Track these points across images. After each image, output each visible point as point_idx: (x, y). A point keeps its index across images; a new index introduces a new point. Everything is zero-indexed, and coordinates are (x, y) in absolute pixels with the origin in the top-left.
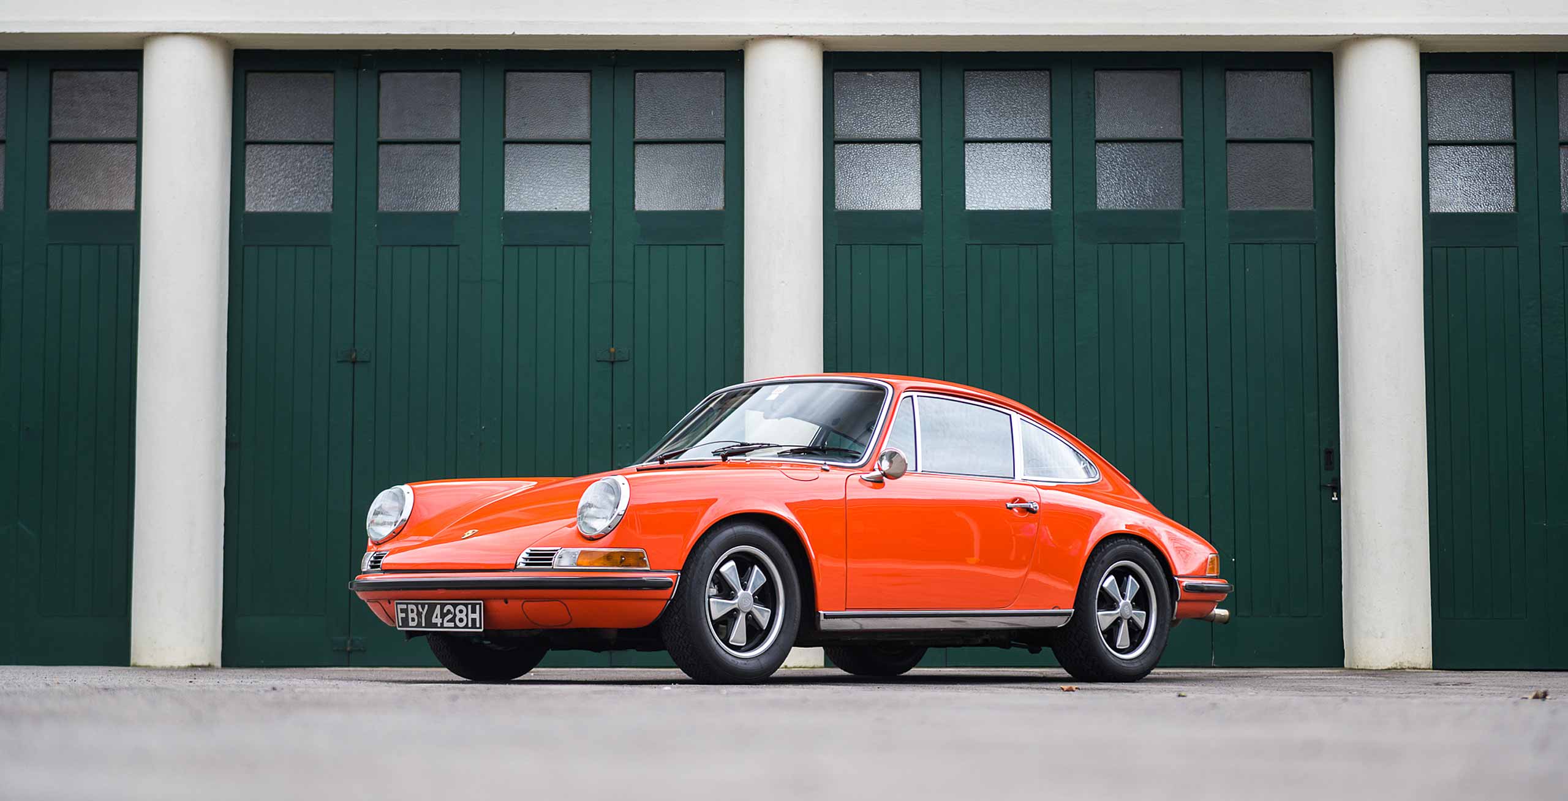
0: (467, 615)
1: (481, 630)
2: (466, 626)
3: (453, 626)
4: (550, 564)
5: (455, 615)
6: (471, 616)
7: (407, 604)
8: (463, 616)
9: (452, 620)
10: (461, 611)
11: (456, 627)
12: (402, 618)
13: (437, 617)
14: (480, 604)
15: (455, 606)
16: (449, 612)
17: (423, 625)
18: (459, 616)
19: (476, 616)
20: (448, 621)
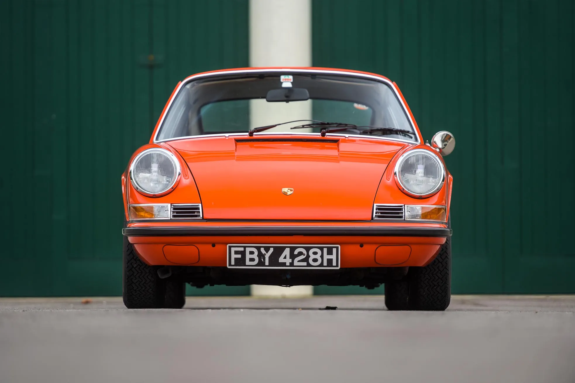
0: (322, 257)
1: (338, 268)
2: (321, 265)
3: (306, 265)
4: (401, 217)
5: (308, 256)
6: (326, 257)
7: (245, 247)
8: (318, 257)
9: (306, 260)
10: (315, 253)
11: (309, 265)
12: (236, 259)
13: (285, 258)
14: (337, 248)
15: (308, 249)
16: (300, 254)
17: (267, 263)
18: (312, 257)
19: (333, 257)
20: (299, 261)
